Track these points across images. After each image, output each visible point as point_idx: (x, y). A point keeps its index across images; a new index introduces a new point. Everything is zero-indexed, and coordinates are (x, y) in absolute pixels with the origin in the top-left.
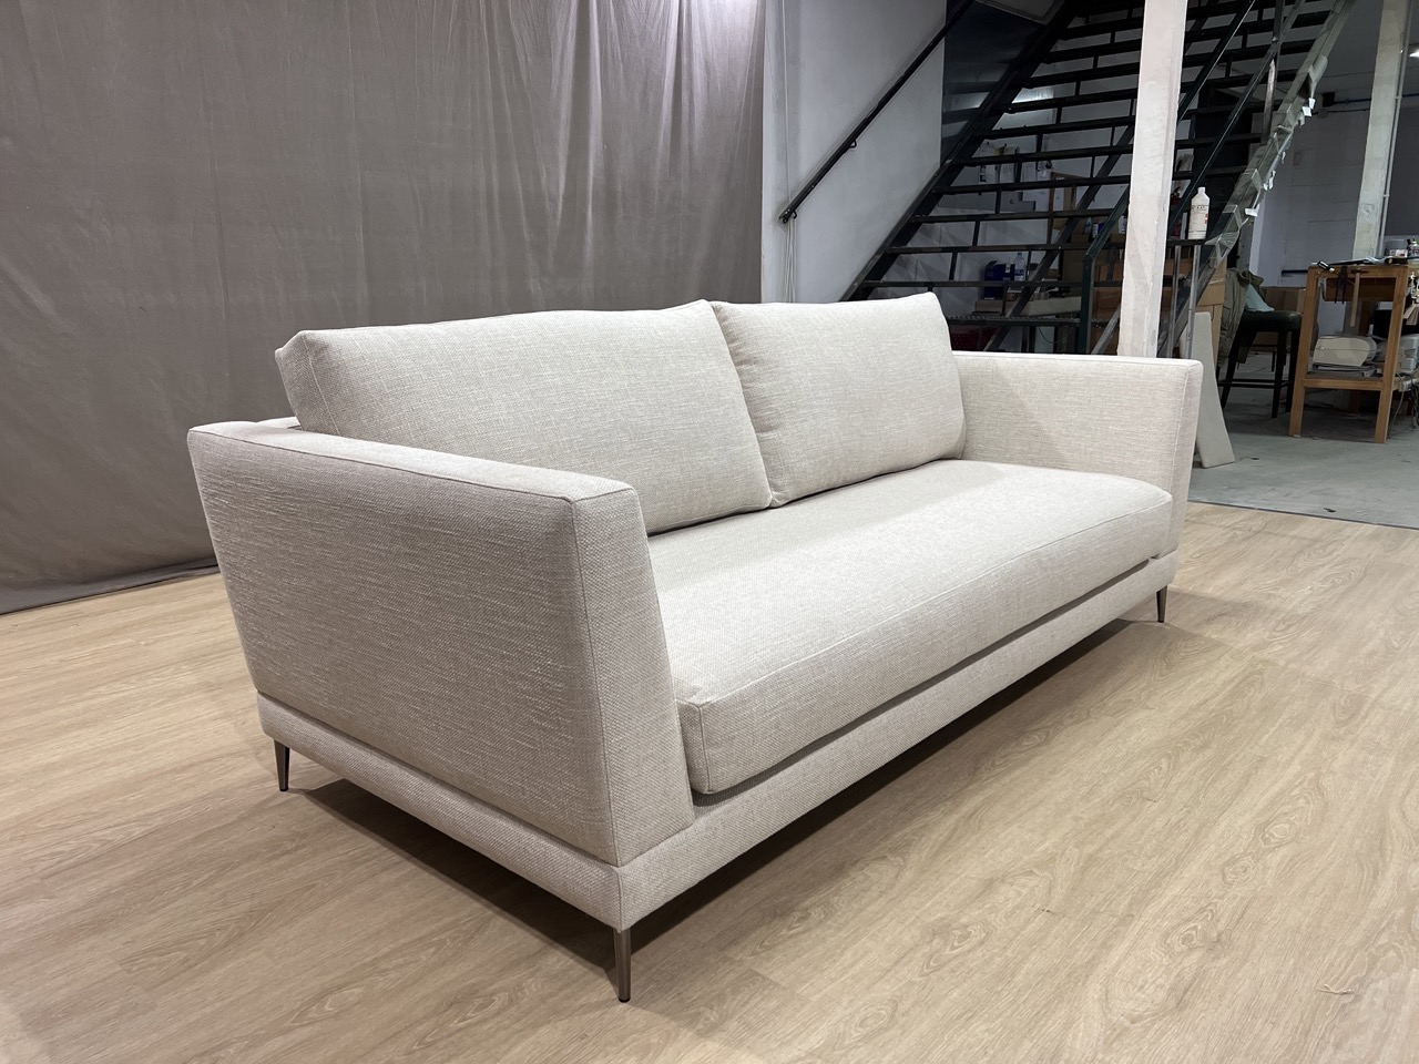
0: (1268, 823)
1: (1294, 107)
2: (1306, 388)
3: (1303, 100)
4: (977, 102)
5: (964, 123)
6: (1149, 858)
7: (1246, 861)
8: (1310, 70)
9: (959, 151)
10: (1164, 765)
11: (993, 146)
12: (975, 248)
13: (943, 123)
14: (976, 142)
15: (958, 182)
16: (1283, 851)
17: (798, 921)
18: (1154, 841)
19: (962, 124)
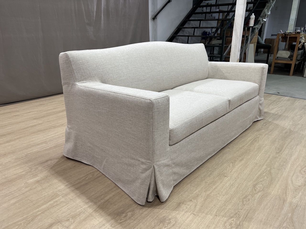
0: (256, 184)
2: (275, 62)
6: (224, 196)
7: (249, 197)
9: (197, 4)
10: (231, 166)
11: (205, 3)
12: (199, 27)
14: (201, 1)
15: (197, 11)
16: (260, 194)
17: (124, 217)
18: (226, 190)
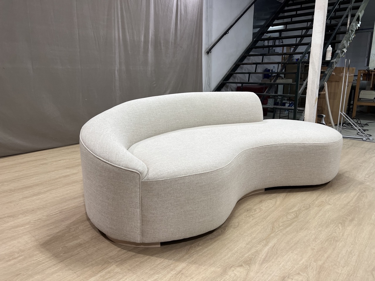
1: (355, 24)
2: (357, 105)
3: (357, 22)
4: (262, 23)
5: (259, 29)
8: (360, 14)
9: (257, 37)
11: (267, 36)
12: (262, 63)
13: (253, 28)
14: (263, 34)
15: (257, 45)
19: (258, 29)
